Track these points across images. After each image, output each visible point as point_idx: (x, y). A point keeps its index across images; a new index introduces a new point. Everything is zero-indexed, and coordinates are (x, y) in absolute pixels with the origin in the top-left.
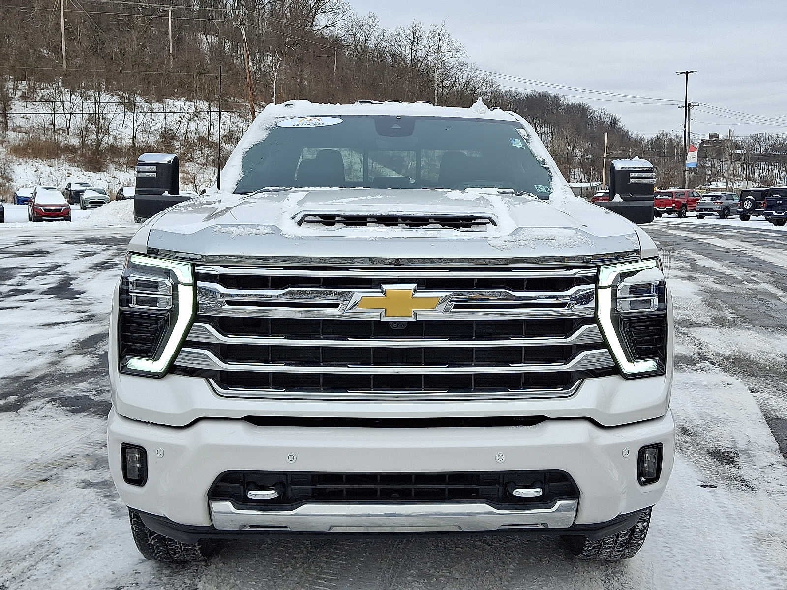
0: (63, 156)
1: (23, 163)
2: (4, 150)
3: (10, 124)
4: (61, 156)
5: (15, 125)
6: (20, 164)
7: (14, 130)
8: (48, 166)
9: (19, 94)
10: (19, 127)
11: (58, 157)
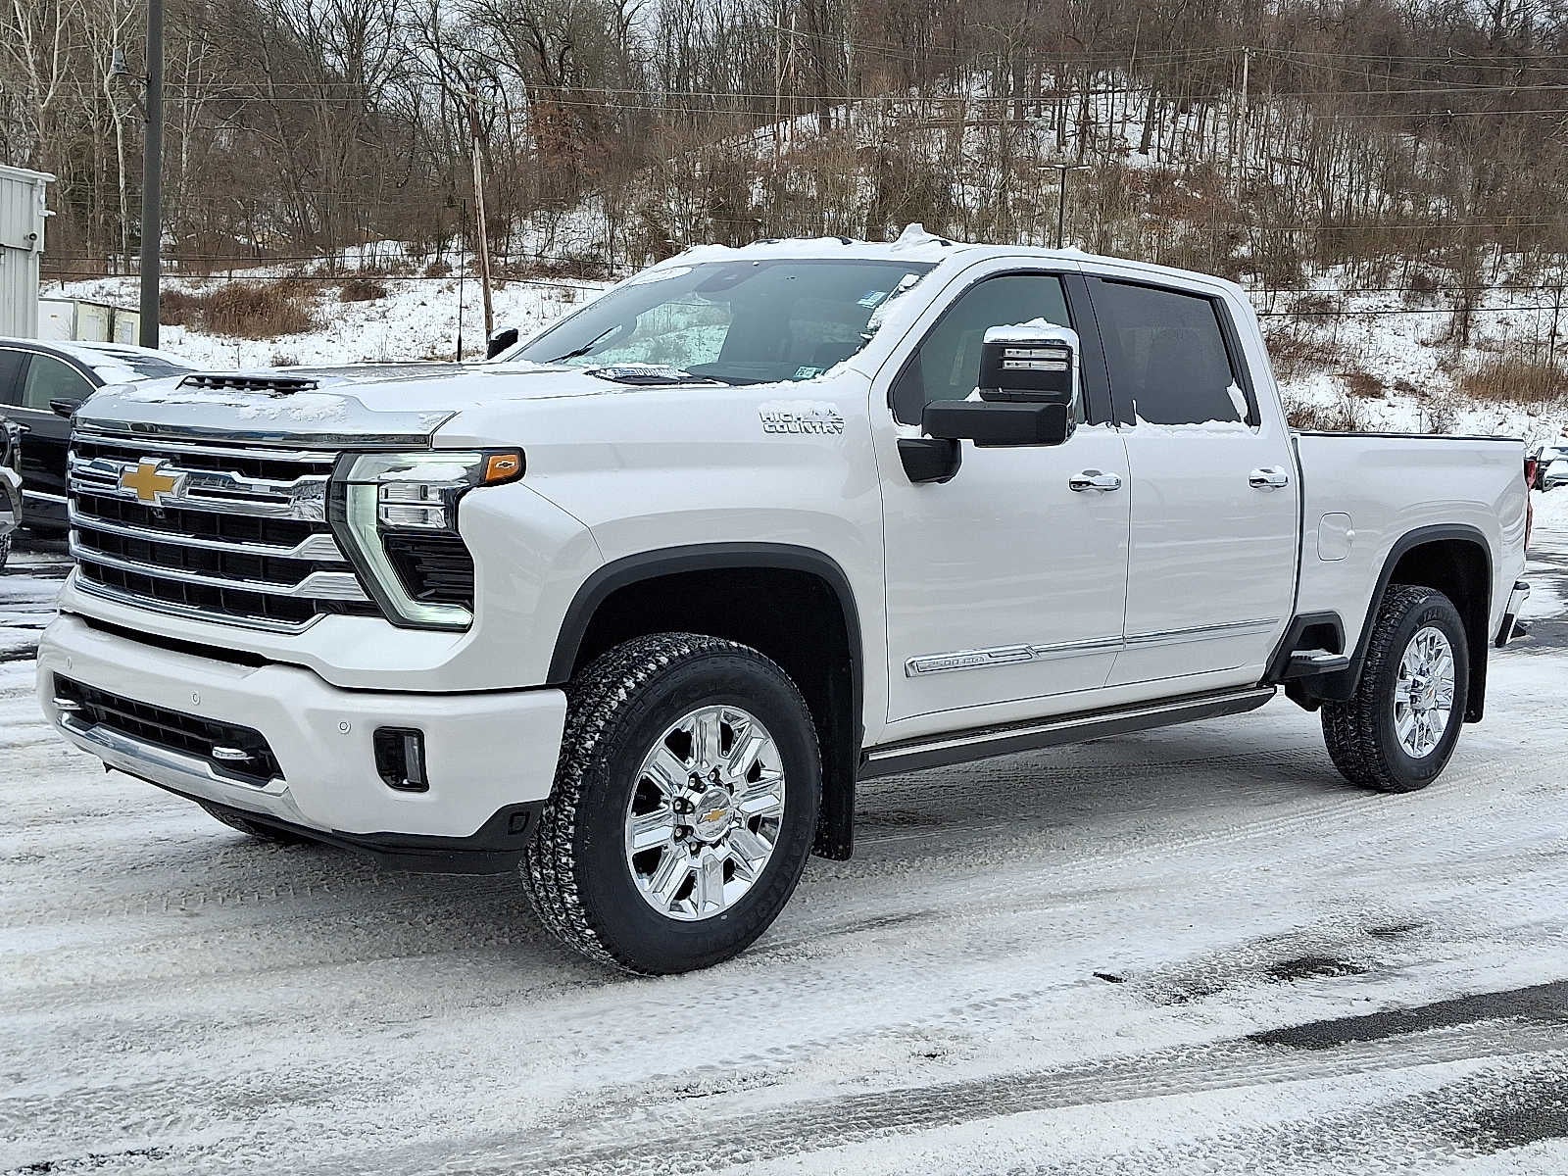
0: (1561, 396)
1: (1480, 408)
2: (1450, 384)
3: (1473, 336)
4: (1559, 393)
5: (1481, 337)
6: (1474, 410)
7: (1478, 346)
8: (1528, 414)
9: (1502, 277)
10: (1489, 340)
11: (1551, 396)
